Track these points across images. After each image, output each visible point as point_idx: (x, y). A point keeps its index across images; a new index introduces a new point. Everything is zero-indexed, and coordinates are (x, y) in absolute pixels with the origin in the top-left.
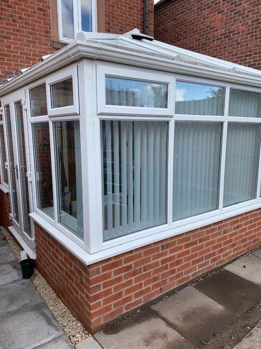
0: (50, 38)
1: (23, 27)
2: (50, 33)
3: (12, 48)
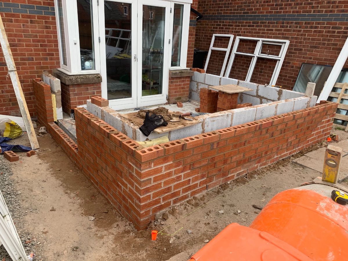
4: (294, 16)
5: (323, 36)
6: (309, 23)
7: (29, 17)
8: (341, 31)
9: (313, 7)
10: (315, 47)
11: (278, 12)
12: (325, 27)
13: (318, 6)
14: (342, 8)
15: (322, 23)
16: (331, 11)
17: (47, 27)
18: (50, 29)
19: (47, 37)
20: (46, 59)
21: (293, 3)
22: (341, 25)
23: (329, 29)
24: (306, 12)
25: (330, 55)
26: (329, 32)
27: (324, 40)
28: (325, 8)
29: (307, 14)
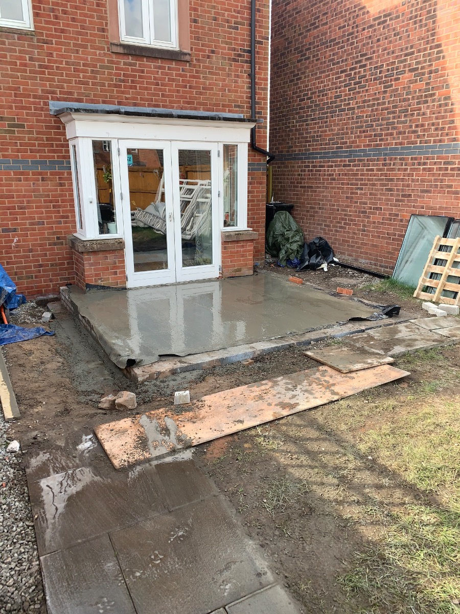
0: (107, 38)
1: (68, 25)
2: (107, 31)
3: (55, 56)
4: (397, 149)
5: (434, 175)
6: (416, 159)
7: (40, 174)
8: (455, 168)
9: (418, 137)
10: (427, 191)
11: (378, 145)
12: (435, 163)
13: (424, 135)
14: (453, 135)
15: (431, 158)
16: (440, 141)
17: (61, 185)
18: (65, 186)
19: (61, 195)
20: (60, 223)
21: (395, 131)
22: (454, 159)
23: (441, 165)
24: (410, 144)
25: (445, 201)
26: (440, 169)
27: (436, 180)
28: (432, 137)
29: (412, 146)
